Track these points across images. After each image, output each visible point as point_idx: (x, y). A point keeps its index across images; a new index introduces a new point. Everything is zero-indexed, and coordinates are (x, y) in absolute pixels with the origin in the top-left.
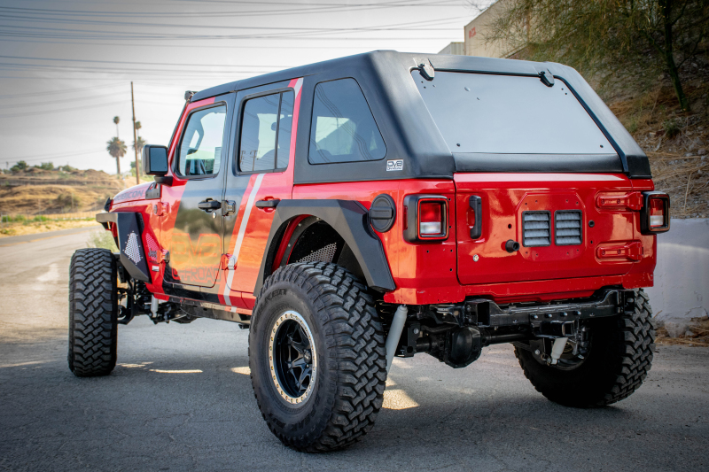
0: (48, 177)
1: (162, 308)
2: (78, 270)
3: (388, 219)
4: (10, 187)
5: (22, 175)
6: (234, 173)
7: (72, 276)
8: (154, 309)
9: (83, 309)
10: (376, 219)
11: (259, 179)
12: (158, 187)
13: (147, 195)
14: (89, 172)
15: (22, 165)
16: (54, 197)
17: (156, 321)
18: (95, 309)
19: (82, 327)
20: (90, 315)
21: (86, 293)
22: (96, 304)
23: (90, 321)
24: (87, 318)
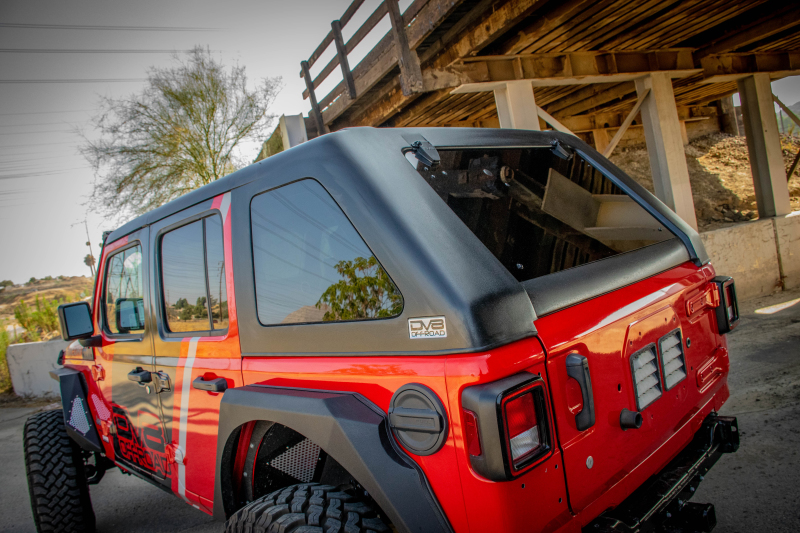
0: (48, 285)
2: (30, 442)
3: (432, 432)
4: (25, 294)
5: (33, 286)
6: (162, 336)
7: (26, 450)
9: (42, 480)
10: (405, 430)
14: (73, 278)
15: (33, 280)
16: (52, 296)
18: (57, 477)
19: (45, 501)
20: (52, 485)
21: (43, 462)
22: (56, 471)
23: (53, 492)
24: (49, 490)
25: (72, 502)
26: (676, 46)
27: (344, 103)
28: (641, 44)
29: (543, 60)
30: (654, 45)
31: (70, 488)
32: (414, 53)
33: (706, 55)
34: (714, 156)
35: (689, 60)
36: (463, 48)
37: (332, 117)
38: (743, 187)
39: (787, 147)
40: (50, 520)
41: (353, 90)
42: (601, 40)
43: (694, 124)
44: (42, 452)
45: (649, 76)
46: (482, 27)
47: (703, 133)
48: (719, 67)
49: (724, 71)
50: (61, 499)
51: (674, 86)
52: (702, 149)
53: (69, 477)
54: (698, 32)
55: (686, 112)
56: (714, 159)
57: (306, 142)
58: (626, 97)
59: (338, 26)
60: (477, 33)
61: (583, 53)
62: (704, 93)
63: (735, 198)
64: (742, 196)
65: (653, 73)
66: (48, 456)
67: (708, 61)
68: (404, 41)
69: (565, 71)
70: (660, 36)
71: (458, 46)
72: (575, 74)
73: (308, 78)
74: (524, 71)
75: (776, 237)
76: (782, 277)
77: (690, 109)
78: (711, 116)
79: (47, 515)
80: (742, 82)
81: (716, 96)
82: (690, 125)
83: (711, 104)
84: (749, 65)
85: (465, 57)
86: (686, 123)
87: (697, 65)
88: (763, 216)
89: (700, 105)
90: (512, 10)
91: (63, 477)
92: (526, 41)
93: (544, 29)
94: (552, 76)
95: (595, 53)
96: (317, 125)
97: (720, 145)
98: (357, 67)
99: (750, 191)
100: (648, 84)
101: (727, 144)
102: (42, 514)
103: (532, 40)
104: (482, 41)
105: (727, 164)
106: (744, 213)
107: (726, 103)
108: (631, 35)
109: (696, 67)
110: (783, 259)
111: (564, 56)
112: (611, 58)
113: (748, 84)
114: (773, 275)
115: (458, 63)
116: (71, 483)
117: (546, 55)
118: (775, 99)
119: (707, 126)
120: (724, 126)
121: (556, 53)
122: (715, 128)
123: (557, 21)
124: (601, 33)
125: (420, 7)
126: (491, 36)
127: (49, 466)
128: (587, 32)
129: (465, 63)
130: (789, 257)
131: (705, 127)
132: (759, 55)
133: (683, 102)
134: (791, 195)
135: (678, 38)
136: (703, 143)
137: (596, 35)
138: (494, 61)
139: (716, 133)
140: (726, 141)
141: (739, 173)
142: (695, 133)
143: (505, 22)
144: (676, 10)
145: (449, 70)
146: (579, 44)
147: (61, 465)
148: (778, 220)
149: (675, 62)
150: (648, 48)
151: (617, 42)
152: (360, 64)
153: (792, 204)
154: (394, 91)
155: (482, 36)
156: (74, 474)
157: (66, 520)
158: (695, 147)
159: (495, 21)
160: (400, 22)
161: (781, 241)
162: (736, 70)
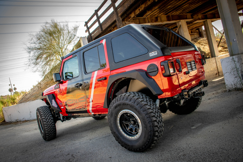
1: (63, 117)
3: (155, 71)
6: (85, 74)
8: (61, 118)
10: (150, 72)
11: (96, 73)
12: (58, 85)
13: (55, 88)
14: (6, 96)
17: (62, 121)
18: (49, 120)
19: (47, 126)
20: (48, 121)
21: (45, 116)
22: (49, 118)
23: (48, 123)
24: (47, 123)
25: (53, 126)
26: (187, 13)
27: (99, 32)
28: (178, 13)
29: (153, 18)
30: (181, 13)
31: (52, 122)
32: (120, 17)
33: (194, 15)
34: (199, 43)
35: (190, 16)
36: (132, 15)
37: (95, 37)
38: (207, 50)
39: (217, 40)
40: (48, 130)
41: (102, 29)
42: (168, 12)
43: (193, 35)
44: (44, 114)
45: (180, 21)
46: (138, 10)
47: (195, 37)
48: (198, 18)
49: (199, 19)
50: (50, 125)
51: (187, 24)
52: (195, 41)
53: (52, 120)
54: (192, 9)
55: (190, 32)
56: (199, 44)
57: (88, 44)
58: (174, 28)
59: (97, 11)
60: (136, 11)
61: (163, 16)
62: (195, 26)
63: (205, 53)
64: (207, 52)
65: (181, 20)
66: (46, 115)
67: (195, 17)
68: (117, 14)
69: (158, 21)
70: (182, 11)
71: (131, 15)
72: (161, 21)
73: (87, 26)
74: (148, 21)
75: (216, 62)
76: (218, 72)
77: (191, 31)
78: (197, 33)
79: (47, 129)
80: (204, 22)
81: (198, 27)
82: (191, 35)
83: (197, 29)
84: (205, 17)
85: (133, 18)
86: (190, 35)
87: (192, 18)
88: (212, 57)
89: (194, 30)
90: (146, 5)
91: (50, 120)
92: (148, 13)
93: (153, 10)
94: (155, 22)
95: (166, 16)
96: (91, 39)
97: (200, 40)
98: (103, 22)
99: (209, 51)
100: (180, 23)
101: (202, 40)
102: (46, 129)
103: (150, 12)
104: (138, 13)
105: (202, 45)
106: (208, 57)
107: (201, 29)
108: (175, 10)
109: (192, 19)
110: (218, 68)
111: (158, 17)
112: (170, 17)
113: (206, 22)
114: (216, 72)
115: (131, 19)
116: (52, 121)
117: (153, 17)
118: (213, 26)
119: (196, 35)
120: (201, 35)
121: (156, 16)
122: (198, 36)
123: (157, 7)
124: (167, 10)
125: (122, 5)
126: (140, 12)
127: (47, 117)
128: (164, 10)
129: (133, 19)
130: (220, 67)
131: (196, 36)
132: (208, 15)
133: (189, 29)
134: (219, 51)
135: (187, 11)
136: (196, 40)
137: (166, 11)
138: (140, 19)
139: (198, 37)
140: (202, 39)
141: (205, 47)
142: (193, 37)
143: (144, 8)
144: (186, 3)
145: (129, 21)
146: (162, 13)
147: (49, 117)
148: (216, 57)
149: (187, 17)
150: (180, 14)
151: (172, 12)
152: (104, 21)
153: (220, 54)
154: (113, 28)
155: (137, 12)
156: (53, 119)
157: (51, 130)
158: (193, 41)
159: (141, 8)
160: (116, 9)
161: (217, 63)
162: (202, 19)
